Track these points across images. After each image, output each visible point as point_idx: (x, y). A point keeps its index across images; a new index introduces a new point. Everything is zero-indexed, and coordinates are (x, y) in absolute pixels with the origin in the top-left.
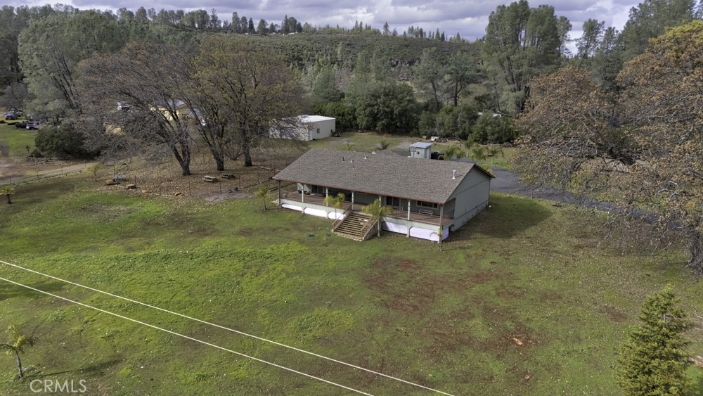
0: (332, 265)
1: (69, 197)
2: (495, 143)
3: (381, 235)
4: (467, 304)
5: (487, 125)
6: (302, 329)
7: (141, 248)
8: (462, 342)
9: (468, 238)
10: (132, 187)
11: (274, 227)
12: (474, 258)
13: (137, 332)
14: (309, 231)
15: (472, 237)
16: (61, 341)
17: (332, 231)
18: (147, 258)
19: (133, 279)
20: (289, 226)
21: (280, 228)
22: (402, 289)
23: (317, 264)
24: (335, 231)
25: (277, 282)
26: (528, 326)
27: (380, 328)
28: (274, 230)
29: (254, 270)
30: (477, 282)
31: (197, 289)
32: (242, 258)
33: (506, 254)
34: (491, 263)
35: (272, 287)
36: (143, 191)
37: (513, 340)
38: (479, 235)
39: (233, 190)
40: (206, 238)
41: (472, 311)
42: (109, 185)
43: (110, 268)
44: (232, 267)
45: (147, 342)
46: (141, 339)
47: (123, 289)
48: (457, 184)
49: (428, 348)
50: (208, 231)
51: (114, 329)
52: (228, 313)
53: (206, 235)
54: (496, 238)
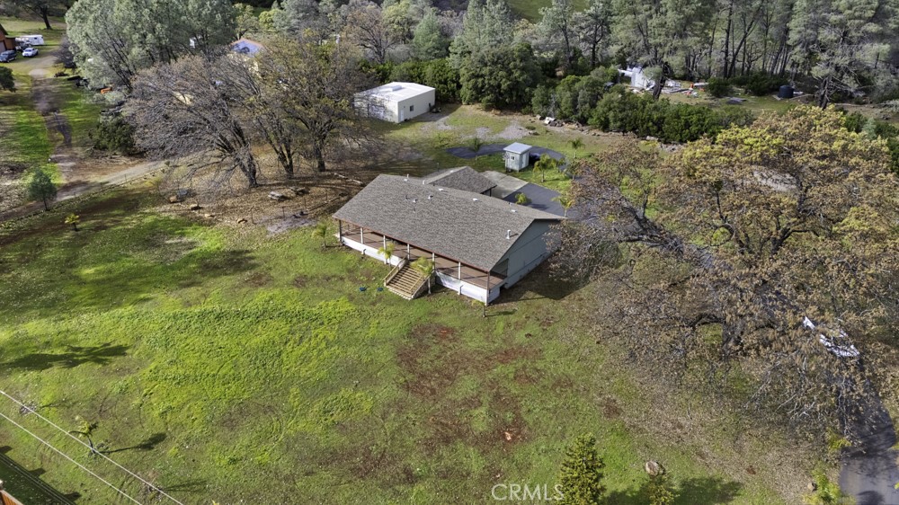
0: (372, 332)
1: (132, 221)
2: (618, 132)
3: (432, 292)
4: (481, 389)
5: (610, 109)
6: (325, 412)
7: (197, 302)
8: (460, 435)
9: (517, 299)
10: (196, 208)
11: (329, 274)
12: (512, 328)
13: (186, 409)
14: (362, 282)
15: (523, 298)
16: (124, 416)
17: (385, 284)
18: (203, 315)
19: (188, 345)
20: (344, 274)
21: (334, 276)
22: (429, 367)
23: (358, 330)
24: (387, 284)
25: (315, 352)
26: (525, 418)
27: (393, 415)
28: (328, 279)
29: (297, 337)
30: (502, 362)
31: (242, 359)
32: (289, 319)
33: (546, 322)
34: (526, 336)
35: (310, 360)
36: (206, 215)
37: (504, 435)
38: (530, 294)
39: (299, 215)
40: (261, 289)
41: (481, 399)
42: (174, 202)
43: (168, 328)
44: (278, 332)
45: (194, 420)
46: (188, 417)
47: (177, 358)
48: (509, 247)
49: (427, 439)
50: (264, 279)
51: (167, 404)
52: (265, 390)
53: (261, 285)
54: (547, 299)
